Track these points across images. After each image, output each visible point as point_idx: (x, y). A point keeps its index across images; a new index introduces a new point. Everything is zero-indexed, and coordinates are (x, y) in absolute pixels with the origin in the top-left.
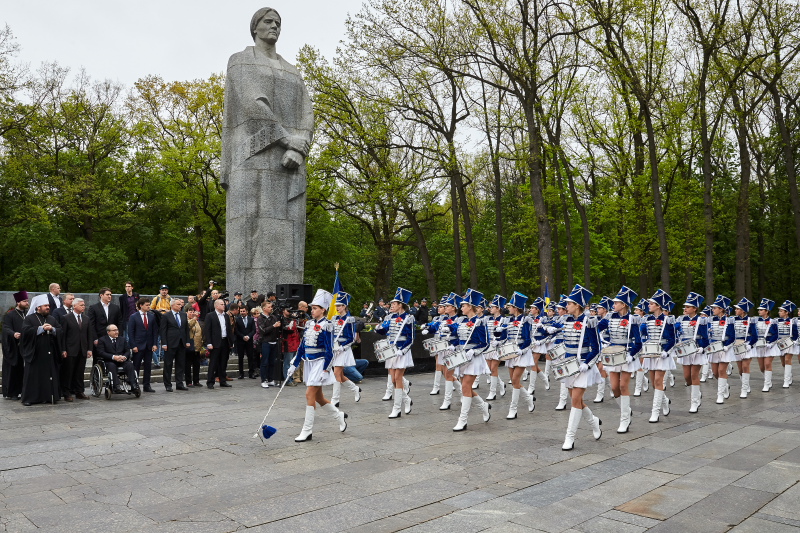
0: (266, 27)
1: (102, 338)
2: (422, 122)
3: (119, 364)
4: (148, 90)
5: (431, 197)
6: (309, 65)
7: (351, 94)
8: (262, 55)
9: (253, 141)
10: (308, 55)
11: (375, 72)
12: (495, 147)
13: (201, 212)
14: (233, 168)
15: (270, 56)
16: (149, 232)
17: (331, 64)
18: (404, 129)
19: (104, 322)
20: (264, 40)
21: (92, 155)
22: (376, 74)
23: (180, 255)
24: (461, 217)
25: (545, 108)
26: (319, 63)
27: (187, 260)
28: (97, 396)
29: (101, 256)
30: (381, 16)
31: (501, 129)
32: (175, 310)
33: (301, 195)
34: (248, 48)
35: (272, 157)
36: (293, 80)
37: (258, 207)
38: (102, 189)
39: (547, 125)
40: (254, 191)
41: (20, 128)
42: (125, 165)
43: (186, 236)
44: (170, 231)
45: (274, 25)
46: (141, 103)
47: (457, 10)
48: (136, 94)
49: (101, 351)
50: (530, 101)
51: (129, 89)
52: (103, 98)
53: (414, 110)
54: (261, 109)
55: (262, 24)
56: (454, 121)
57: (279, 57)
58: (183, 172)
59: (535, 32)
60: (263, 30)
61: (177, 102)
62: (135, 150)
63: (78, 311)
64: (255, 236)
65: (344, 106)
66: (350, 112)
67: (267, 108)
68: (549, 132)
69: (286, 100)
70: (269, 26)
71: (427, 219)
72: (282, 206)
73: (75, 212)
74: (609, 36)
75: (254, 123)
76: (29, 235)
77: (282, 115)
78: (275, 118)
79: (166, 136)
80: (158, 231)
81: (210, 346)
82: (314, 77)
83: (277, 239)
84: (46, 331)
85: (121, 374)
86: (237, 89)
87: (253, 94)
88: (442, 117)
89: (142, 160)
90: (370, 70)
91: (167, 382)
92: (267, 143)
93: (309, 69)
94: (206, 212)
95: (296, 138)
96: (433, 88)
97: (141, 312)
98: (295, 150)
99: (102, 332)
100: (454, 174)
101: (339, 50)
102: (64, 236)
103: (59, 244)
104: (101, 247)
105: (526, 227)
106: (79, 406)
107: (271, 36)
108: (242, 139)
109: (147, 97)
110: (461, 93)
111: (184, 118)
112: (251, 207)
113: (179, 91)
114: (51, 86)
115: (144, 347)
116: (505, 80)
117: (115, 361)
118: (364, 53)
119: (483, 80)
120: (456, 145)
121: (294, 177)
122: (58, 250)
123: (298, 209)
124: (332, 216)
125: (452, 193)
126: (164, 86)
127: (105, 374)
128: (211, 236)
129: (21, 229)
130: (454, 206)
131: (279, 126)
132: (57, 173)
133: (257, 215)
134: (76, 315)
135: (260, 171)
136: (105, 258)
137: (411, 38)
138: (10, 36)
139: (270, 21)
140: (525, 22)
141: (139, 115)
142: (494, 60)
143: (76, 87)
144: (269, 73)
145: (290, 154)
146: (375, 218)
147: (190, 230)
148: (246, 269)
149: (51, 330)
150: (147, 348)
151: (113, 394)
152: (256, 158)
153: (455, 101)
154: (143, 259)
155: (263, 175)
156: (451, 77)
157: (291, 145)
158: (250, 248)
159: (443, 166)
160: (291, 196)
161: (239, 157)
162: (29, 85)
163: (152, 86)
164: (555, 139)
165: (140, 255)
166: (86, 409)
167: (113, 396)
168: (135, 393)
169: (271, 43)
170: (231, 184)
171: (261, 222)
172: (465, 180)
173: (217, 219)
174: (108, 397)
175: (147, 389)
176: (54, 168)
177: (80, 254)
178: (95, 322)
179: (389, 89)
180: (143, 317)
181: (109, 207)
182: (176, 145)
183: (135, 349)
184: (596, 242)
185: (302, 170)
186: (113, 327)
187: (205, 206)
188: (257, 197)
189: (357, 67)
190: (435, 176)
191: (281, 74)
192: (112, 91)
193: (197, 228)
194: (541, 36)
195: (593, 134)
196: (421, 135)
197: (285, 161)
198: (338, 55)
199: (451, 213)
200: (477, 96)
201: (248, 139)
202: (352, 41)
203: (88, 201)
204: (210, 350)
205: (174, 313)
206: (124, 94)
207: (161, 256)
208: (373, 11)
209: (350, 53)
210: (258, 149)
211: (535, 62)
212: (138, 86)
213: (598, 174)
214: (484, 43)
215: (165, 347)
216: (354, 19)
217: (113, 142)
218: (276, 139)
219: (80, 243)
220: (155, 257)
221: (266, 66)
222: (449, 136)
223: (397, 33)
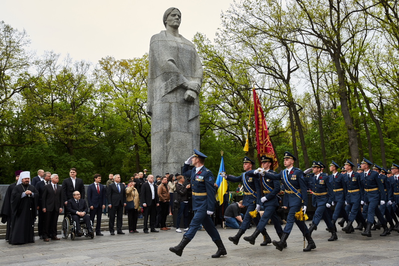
0: (172, 19)
1: (70, 200)
2: (269, 74)
3: (80, 217)
4: (107, 65)
5: (277, 123)
6: (200, 44)
7: (226, 60)
8: (170, 35)
9: (166, 85)
10: (199, 38)
11: (239, 46)
12: (316, 89)
13: (138, 135)
14: (155, 102)
15: (175, 36)
16: (108, 150)
17: (213, 43)
18: (259, 79)
19: (72, 190)
20: (171, 26)
21: (73, 104)
22: (240, 48)
23: (126, 161)
24: (297, 133)
25: (347, 61)
26: (205, 43)
27: (130, 165)
28: (66, 238)
29: (78, 163)
30: (242, 12)
31: (320, 74)
32: (117, 182)
33: (196, 117)
34: (162, 32)
35: (178, 95)
36: (190, 49)
37: (170, 125)
38: (79, 123)
39: (349, 70)
40: (167, 115)
41: (32, 89)
42: (94, 110)
43: (130, 151)
44: (120, 148)
45: (177, 17)
46: (102, 72)
47: (288, 3)
48: (99, 67)
49: (70, 208)
50: (337, 57)
51: (95, 65)
52: (80, 70)
53: (264, 67)
54: (170, 66)
55: (170, 17)
56: (289, 72)
57: (180, 36)
58: (127, 111)
59: (338, 12)
60: (170, 21)
61: (123, 71)
62: (100, 101)
63: (55, 182)
64: (169, 143)
65: (222, 67)
66: (225, 70)
67: (174, 65)
68: (351, 75)
69: (185, 61)
70: (174, 18)
71: (275, 135)
72: (185, 124)
73: (62, 136)
74: (387, 11)
75: (166, 75)
76: (35, 152)
77: (183, 70)
78: (179, 71)
79: (117, 91)
80: (113, 148)
81: (145, 205)
82: (203, 51)
83: (182, 145)
84: (28, 195)
85: (81, 223)
86: (156, 55)
87: (166, 57)
88: (281, 72)
89: (103, 107)
90: (237, 45)
91: (111, 230)
92: (175, 86)
93: (200, 46)
94: (141, 135)
95: (192, 83)
96: (274, 52)
97: (95, 183)
98: (192, 90)
99: (70, 196)
100: (290, 104)
101: (217, 34)
102: (56, 152)
103: (53, 157)
104: (78, 159)
105: (340, 135)
106: (52, 243)
107: (175, 24)
108: (160, 85)
109: (106, 69)
110: (292, 54)
111: (128, 81)
112: (166, 125)
113: (124, 64)
114: (49, 63)
115: (97, 206)
116: (320, 43)
117: (77, 215)
118: (232, 34)
119: (306, 44)
120: (291, 86)
121: (192, 106)
122: (53, 161)
123: (195, 126)
124: (216, 133)
125: (291, 117)
126: (115, 63)
127: (71, 223)
128: (144, 150)
129: (30, 148)
130: (292, 127)
131: (182, 75)
132: (52, 115)
133: (170, 130)
134: (53, 185)
135: (171, 103)
136: (81, 165)
137: (260, 24)
138: (25, 35)
139: (174, 15)
140: (331, 6)
141: (101, 80)
142: (313, 32)
143: (64, 64)
144: (175, 45)
145: (189, 93)
146: (243, 137)
147: (132, 148)
148: (164, 163)
149: (31, 194)
150: (99, 206)
151: (76, 235)
152: (169, 96)
153: (289, 61)
154: (104, 166)
155: (173, 106)
156: (285, 44)
157: (189, 87)
158: (166, 151)
159: (283, 100)
160: (191, 117)
161: (158, 95)
162: (37, 63)
163: (108, 63)
164: (355, 79)
165: (102, 164)
166: (56, 245)
167: (76, 238)
168: (90, 236)
169: (176, 28)
170: (154, 113)
171: (172, 134)
172: (297, 108)
173: (147, 139)
174: (72, 239)
175: (98, 234)
176: (51, 112)
177: (66, 163)
178: (66, 189)
179: (248, 55)
180: (96, 186)
181: (83, 133)
182: (122, 96)
183: (92, 207)
184: (388, 144)
185: (196, 102)
186: (77, 192)
187: (140, 131)
188: (170, 119)
189: (228, 43)
190: (279, 106)
191: (182, 45)
192: (85, 66)
193: (136, 145)
194: (342, 16)
195: (380, 77)
196: (269, 82)
197: (186, 97)
198: (217, 37)
199: (289, 133)
200: (303, 57)
201: (163, 84)
202: (225, 28)
203: (70, 131)
205: (116, 184)
206: (92, 68)
207: (115, 163)
208: (236, 9)
209: (224, 35)
210: (169, 90)
211: (339, 29)
212: (101, 63)
213: (384, 102)
214: (306, 22)
215: (110, 205)
216: (225, 13)
217: (86, 96)
218: (180, 83)
219: (66, 156)
220: (111, 164)
221: (173, 41)
222: (287, 82)
223: (252, 21)
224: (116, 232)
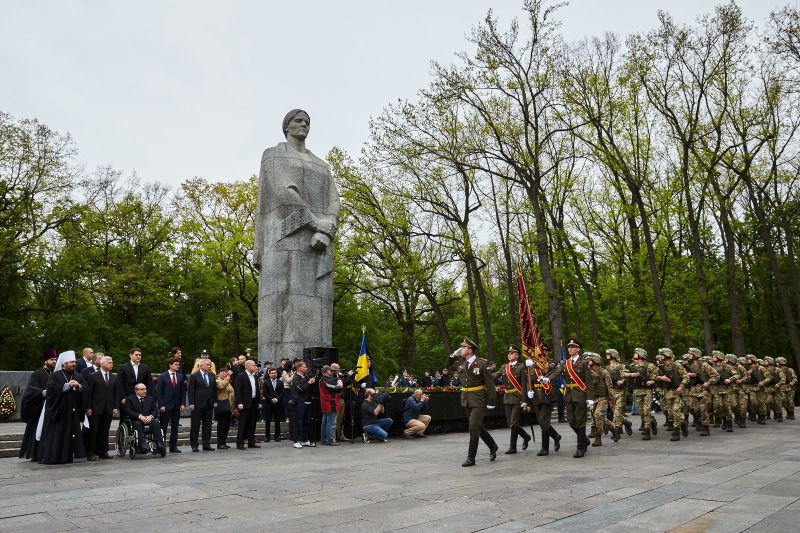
0: (297, 125)
1: (130, 397)
2: (438, 213)
3: (143, 423)
4: (193, 190)
5: (448, 285)
6: (337, 164)
7: (375, 190)
8: (293, 150)
9: (284, 224)
10: (337, 155)
11: (396, 170)
12: (505, 236)
13: (238, 298)
14: (266, 249)
15: (300, 151)
16: (191, 321)
17: (357, 164)
18: (421, 217)
19: (133, 381)
20: (295, 136)
21: (139, 248)
22: (396, 172)
23: (218, 339)
24: (478, 301)
25: (549, 198)
26: (345, 163)
27: (224, 345)
28: (122, 456)
29: (144, 341)
30: (401, 120)
31: (511, 216)
32: (204, 370)
33: (329, 274)
34: (280, 144)
35: (302, 239)
36: (321, 170)
37: (288, 285)
38: (147, 278)
39: (551, 212)
40: (285, 269)
41: (76, 223)
42: (171, 259)
43: (225, 324)
44: (211, 317)
45: (304, 123)
46: (187, 202)
47: (467, 113)
48: (182, 193)
49: (129, 410)
50: (535, 193)
51: (176, 188)
52: (152, 197)
53: (432, 202)
54: (292, 196)
55: (293, 123)
56: (468, 211)
57: (308, 152)
58: (222, 262)
59: (536, 130)
60: (294, 128)
61: (219, 200)
62: (180, 245)
63: (106, 369)
64: (286, 312)
65: (369, 200)
66: (373, 205)
67: (297, 195)
68: (553, 219)
69: (315, 189)
70: (299, 125)
71: (445, 304)
72: (311, 284)
73: (120, 298)
74: (600, 134)
75: (285, 208)
76: (77, 321)
77: (311, 201)
78: (304, 204)
79: (208, 231)
80: (200, 319)
81: (241, 406)
82: (342, 176)
83: (306, 315)
84: (72, 388)
86: (270, 179)
87: (284, 182)
88: (456, 210)
89: (186, 254)
90: (392, 168)
91: (194, 443)
92: (297, 227)
93: (337, 167)
94: (242, 298)
95: (324, 222)
96: (446, 182)
97: (170, 372)
98: (323, 232)
99: (130, 390)
100: (469, 258)
101: (363, 151)
102: (110, 322)
103: (105, 329)
104: (144, 333)
105: (537, 305)
106: (101, 464)
107: (301, 133)
108: (275, 223)
109: (192, 196)
110: (473, 186)
111: (224, 215)
112: (282, 285)
113: (221, 190)
114: (105, 185)
115: (171, 407)
116: (512, 173)
117: (140, 420)
118: (385, 153)
119: (491, 172)
120: (470, 232)
121: (322, 257)
122: (104, 335)
123: (325, 287)
124: (358, 297)
125: (468, 278)
126: (207, 187)
127: (131, 433)
128: (247, 322)
129: (69, 316)
130: (470, 291)
131: (308, 210)
132: (106, 265)
133: (288, 292)
134: (104, 373)
135: (290, 252)
136: (149, 342)
137: (425, 138)
138: (70, 142)
139: (300, 121)
140: (527, 121)
141: (184, 212)
142: (501, 156)
143: (127, 187)
144: (299, 164)
145: (318, 236)
146: (398, 305)
147: (229, 319)
148: (277, 343)
149: (77, 387)
150: (175, 407)
151: (138, 452)
152: (287, 240)
153: (467, 195)
154: (184, 345)
155: (293, 255)
156: (461, 170)
157: (319, 228)
158: (281, 323)
159: (458, 252)
160: (319, 274)
161: (271, 240)
162: (85, 184)
163: (196, 187)
164: (559, 225)
165: (182, 343)
166: (107, 467)
167: (137, 455)
168: (160, 453)
169: (301, 139)
170: (263, 265)
171: (291, 298)
172: (479, 264)
173: (252, 305)
174: (132, 457)
175: (173, 450)
176: (104, 260)
177: (124, 339)
178: (124, 381)
179: (408, 183)
180: (172, 376)
181: (153, 294)
182: (217, 238)
183: (163, 408)
184: (602, 319)
185: (329, 250)
186: (141, 386)
187: (242, 293)
188: (288, 275)
189: (379, 165)
190: (452, 260)
191: (310, 165)
192: (161, 191)
193: (235, 314)
194: (542, 135)
195: (593, 223)
196: (439, 225)
197: (314, 243)
198: (363, 155)
199: (466, 300)
201: (279, 223)
202: (375, 143)
203: (133, 290)
204: (240, 411)
205: (203, 373)
206: (171, 195)
207: (202, 342)
208: (392, 115)
209: (374, 153)
210: (288, 232)
211: (537, 153)
212: (185, 188)
213: (598, 259)
214: (491, 140)
215: (192, 406)
216: (376, 121)
217: (160, 236)
218: (305, 222)
219: (125, 329)
220: (195, 343)
221: (296, 158)
222: (464, 225)
223: (416, 135)
224: (200, 448)
